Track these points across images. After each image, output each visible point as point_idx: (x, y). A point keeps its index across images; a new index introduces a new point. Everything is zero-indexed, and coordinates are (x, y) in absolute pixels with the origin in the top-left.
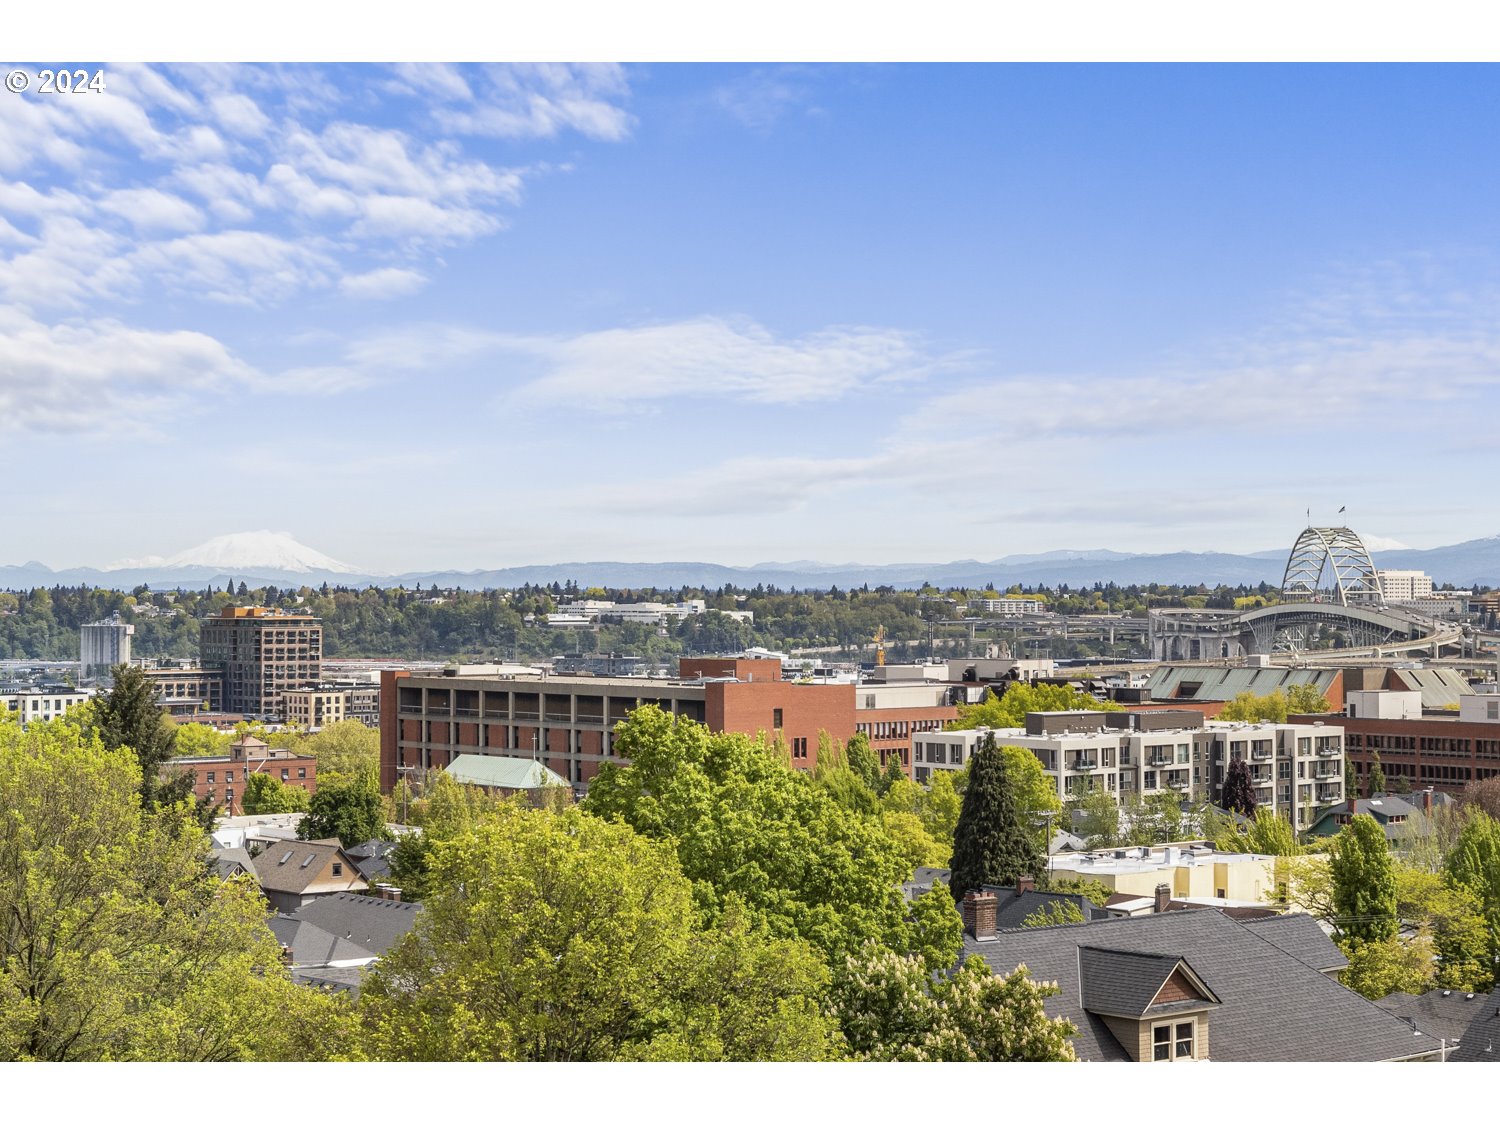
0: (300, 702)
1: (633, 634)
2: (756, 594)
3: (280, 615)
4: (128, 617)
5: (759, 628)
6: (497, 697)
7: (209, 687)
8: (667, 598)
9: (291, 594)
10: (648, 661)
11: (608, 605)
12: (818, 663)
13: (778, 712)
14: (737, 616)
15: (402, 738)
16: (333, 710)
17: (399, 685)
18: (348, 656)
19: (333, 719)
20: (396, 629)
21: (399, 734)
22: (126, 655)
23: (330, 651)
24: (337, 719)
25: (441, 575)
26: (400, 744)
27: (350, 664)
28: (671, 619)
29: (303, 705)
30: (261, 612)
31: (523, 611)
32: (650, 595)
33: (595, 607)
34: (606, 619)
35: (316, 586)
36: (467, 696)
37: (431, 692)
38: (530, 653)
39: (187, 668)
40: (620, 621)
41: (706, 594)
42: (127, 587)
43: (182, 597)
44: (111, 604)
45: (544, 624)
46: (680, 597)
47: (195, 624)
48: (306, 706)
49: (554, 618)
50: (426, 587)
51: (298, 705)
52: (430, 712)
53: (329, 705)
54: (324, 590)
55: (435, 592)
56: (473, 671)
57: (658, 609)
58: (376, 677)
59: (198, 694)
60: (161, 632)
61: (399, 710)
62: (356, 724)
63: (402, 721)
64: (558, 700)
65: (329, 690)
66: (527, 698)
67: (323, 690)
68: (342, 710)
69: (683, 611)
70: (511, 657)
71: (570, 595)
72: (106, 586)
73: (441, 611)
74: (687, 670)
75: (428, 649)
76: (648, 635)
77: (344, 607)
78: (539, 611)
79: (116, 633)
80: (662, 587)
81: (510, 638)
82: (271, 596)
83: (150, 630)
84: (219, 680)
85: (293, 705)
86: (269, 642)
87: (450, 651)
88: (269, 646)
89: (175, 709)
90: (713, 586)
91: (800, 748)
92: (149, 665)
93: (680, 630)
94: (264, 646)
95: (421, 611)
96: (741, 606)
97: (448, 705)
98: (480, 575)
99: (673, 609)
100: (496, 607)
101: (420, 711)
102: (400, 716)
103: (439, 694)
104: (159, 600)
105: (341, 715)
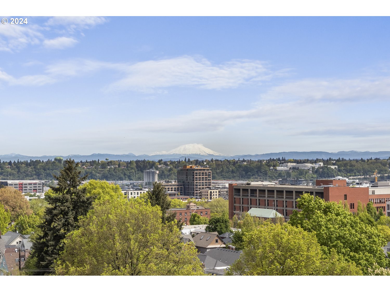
0: (206, 193)
1: (302, 173)
2: (338, 160)
3: (199, 168)
4: (157, 168)
5: (339, 171)
6: (262, 191)
7: (180, 188)
8: (312, 162)
9: (203, 162)
10: (306, 180)
11: (294, 164)
12: (357, 181)
13: (346, 196)
14: (333, 167)
15: (235, 203)
16: (215, 195)
17: (234, 188)
18: (219, 179)
19: (215, 198)
20: (233, 172)
21: (234, 203)
22: (156, 180)
23: (214, 178)
24: (216, 197)
25: (246, 156)
26: (234, 205)
27: (220, 182)
28: (313, 168)
29: (206, 194)
30: (194, 167)
31: (269, 166)
32: (307, 161)
33: (290, 165)
34: (294, 168)
35: (209, 159)
36: (254, 191)
37: (243, 190)
38: (271, 178)
39: (173, 183)
40: (298, 169)
41: (323, 161)
42: (156, 160)
43: (172, 163)
44: (152, 165)
45: (276, 170)
46: (316, 162)
47: (175, 170)
48: (207, 194)
49: (279, 168)
50: (241, 159)
51: (205, 194)
52: (243, 196)
53: (214, 194)
54: (212, 160)
55: (244, 161)
56: (254, 184)
57: (309, 165)
58: (227, 185)
59: (177, 190)
60: (166, 173)
61: (234, 195)
62: (221, 199)
63: (235, 198)
64: (280, 192)
65: (214, 189)
66: (271, 191)
67: (212, 189)
68: (217, 195)
69: (316, 166)
70: (266, 180)
71: (284, 161)
72: (151, 160)
73: (246, 166)
74: (318, 183)
75: (242, 177)
76: (306, 173)
77: (218, 165)
78: (274, 166)
79: (154, 173)
80: (310, 159)
81: (266, 174)
82: (197, 162)
83: (163, 172)
84: (183, 186)
85: (204, 193)
86: (197, 175)
87: (249, 178)
88: (197, 177)
89: (170, 195)
90: (325, 158)
91: (352, 206)
92: (163, 182)
93: (316, 171)
94: (195, 177)
95: (240, 166)
96: (334, 164)
97: (248, 194)
98: (257, 155)
99: (314, 165)
100: (261, 165)
101: (240, 195)
102: (234, 197)
103: (245, 190)
104: (165, 163)
105: (217, 196)
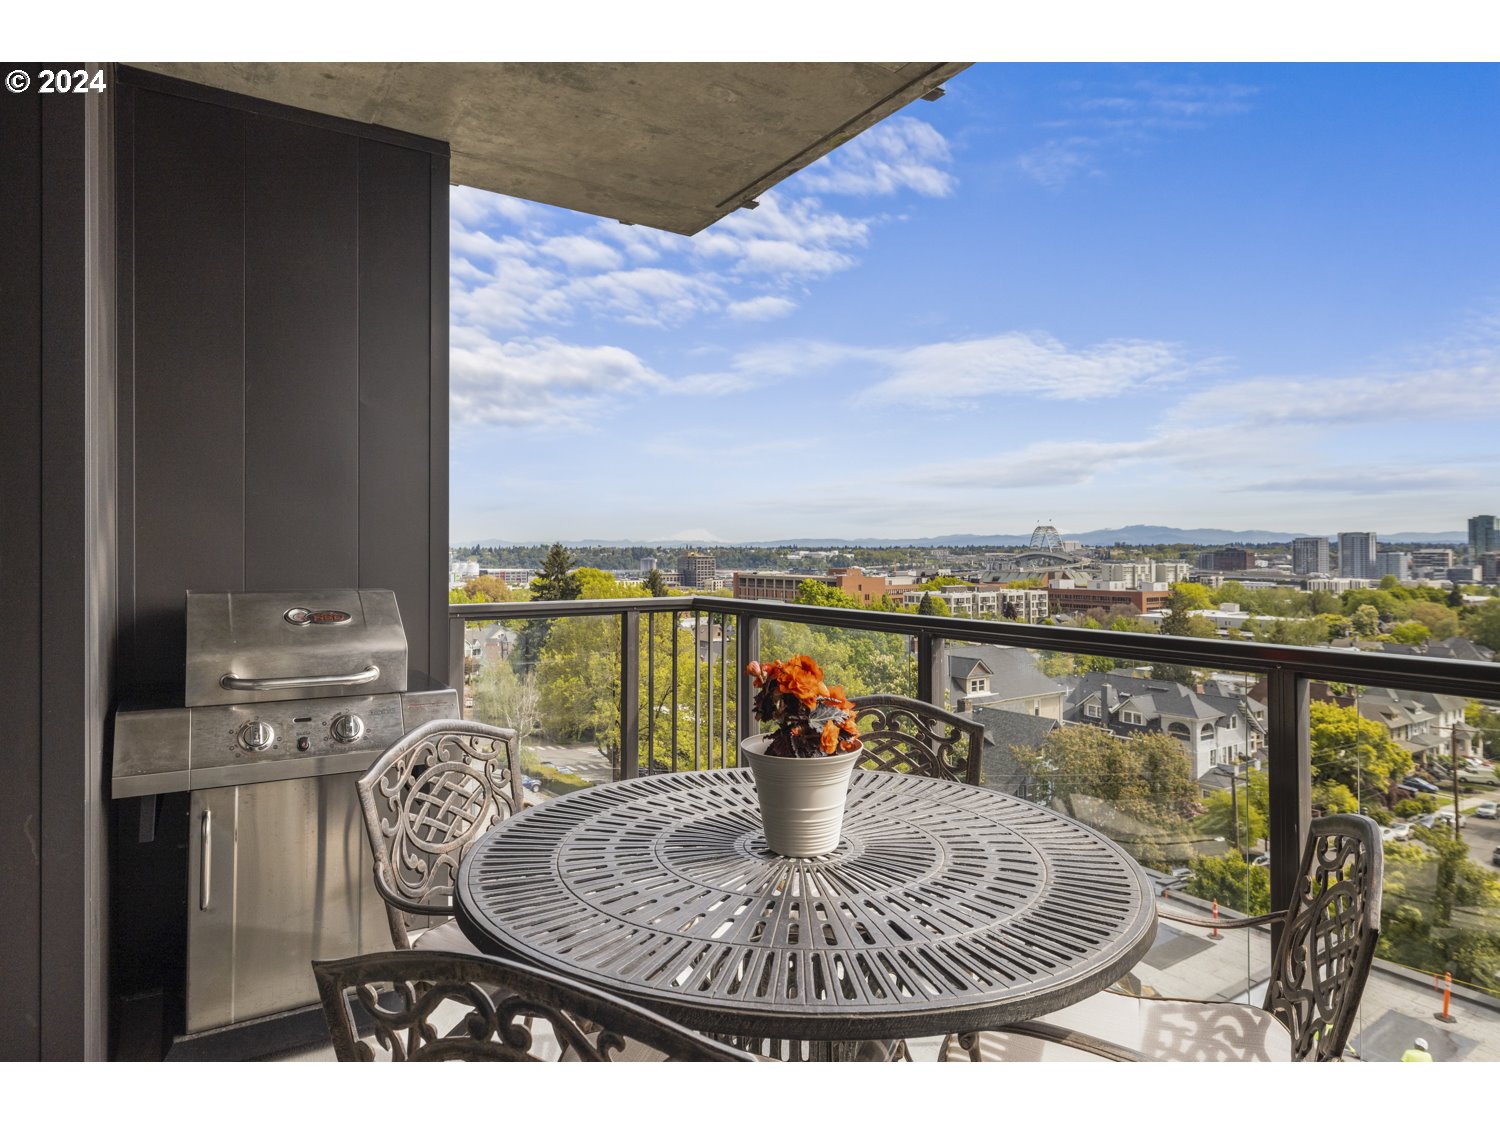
1: (814, 562)
2: (855, 548)
3: (702, 556)
4: (655, 556)
5: (856, 560)
6: (770, 581)
7: (680, 578)
8: (826, 550)
9: (706, 549)
10: (819, 570)
11: (807, 552)
12: (875, 571)
13: (860, 586)
14: (849, 556)
15: (741, 594)
16: (719, 586)
17: (739, 578)
18: (724, 569)
20: (739, 560)
22: (655, 567)
23: (718, 567)
24: (721, 588)
25: (754, 543)
27: (725, 571)
28: (827, 557)
30: (697, 555)
31: (780, 554)
32: (821, 549)
33: (802, 553)
34: (806, 557)
35: (714, 546)
36: (760, 581)
37: (750, 579)
38: (781, 568)
39: (673, 572)
40: (810, 558)
41: (838, 548)
42: (655, 547)
43: (672, 550)
44: (649, 552)
45: (786, 558)
46: (830, 550)
47: (676, 559)
48: (711, 584)
49: (789, 557)
50: (749, 547)
52: (750, 586)
53: (718, 584)
54: (716, 548)
55: (752, 548)
56: (763, 573)
57: (823, 554)
58: (732, 575)
59: (677, 580)
60: (665, 561)
61: (740, 585)
62: (726, 590)
63: (741, 589)
64: (789, 582)
65: (718, 579)
66: (779, 581)
67: (716, 579)
68: (722, 586)
69: (831, 554)
70: (775, 569)
71: (795, 549)
72: (649, 547)
73: (753, 554)
74: (831, 572)
75: (749, 566)
76: (820, 562)
77: (723, 553)
78: (785, 554)
79: (652, 561)
80: (824, 547)
81: (775, 563)
82: (700, 550)
83: (662, 561)
84: (683, 576)
85: (706, 584)
86: (699, 564)
87: (756, 567)
89: (670, 585)
90: (841, 547)
91: (867, 597)
92: (661, 571)
93: (830, 560)
94: (698, 566)
95: (747, 555)
96: (850, 553)
98: (766, 543)
99: (828, 553)
100: (771, 553)
101: (746, 586)
102: (740, 587)
103: (752, 580)
104: (664, 551)
